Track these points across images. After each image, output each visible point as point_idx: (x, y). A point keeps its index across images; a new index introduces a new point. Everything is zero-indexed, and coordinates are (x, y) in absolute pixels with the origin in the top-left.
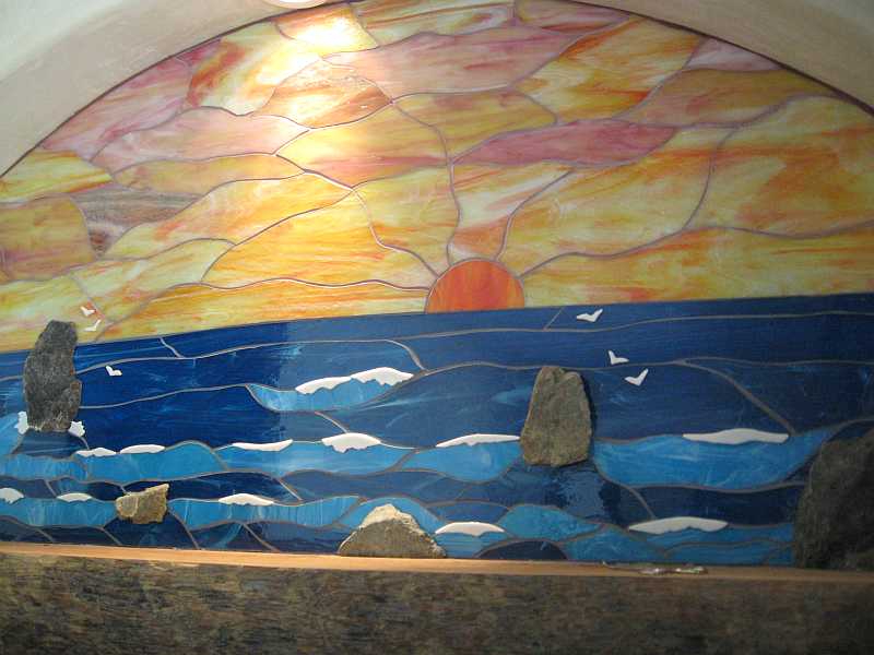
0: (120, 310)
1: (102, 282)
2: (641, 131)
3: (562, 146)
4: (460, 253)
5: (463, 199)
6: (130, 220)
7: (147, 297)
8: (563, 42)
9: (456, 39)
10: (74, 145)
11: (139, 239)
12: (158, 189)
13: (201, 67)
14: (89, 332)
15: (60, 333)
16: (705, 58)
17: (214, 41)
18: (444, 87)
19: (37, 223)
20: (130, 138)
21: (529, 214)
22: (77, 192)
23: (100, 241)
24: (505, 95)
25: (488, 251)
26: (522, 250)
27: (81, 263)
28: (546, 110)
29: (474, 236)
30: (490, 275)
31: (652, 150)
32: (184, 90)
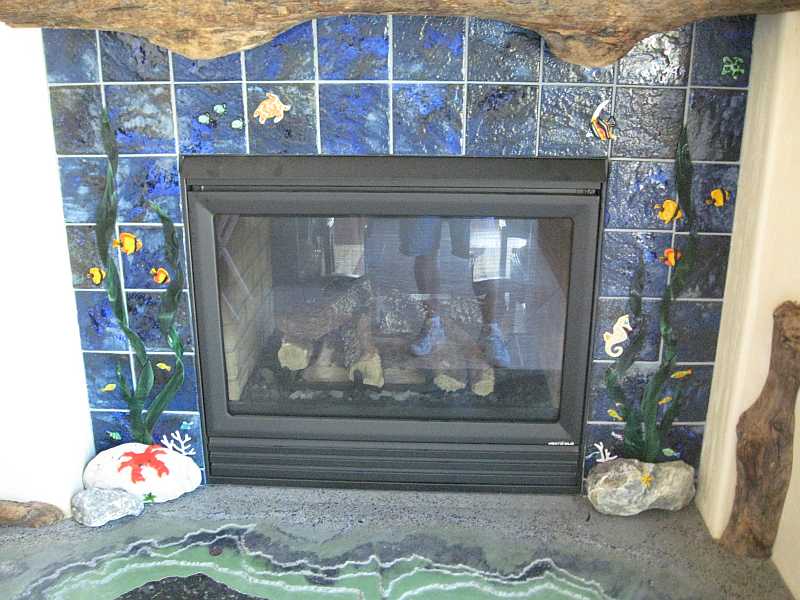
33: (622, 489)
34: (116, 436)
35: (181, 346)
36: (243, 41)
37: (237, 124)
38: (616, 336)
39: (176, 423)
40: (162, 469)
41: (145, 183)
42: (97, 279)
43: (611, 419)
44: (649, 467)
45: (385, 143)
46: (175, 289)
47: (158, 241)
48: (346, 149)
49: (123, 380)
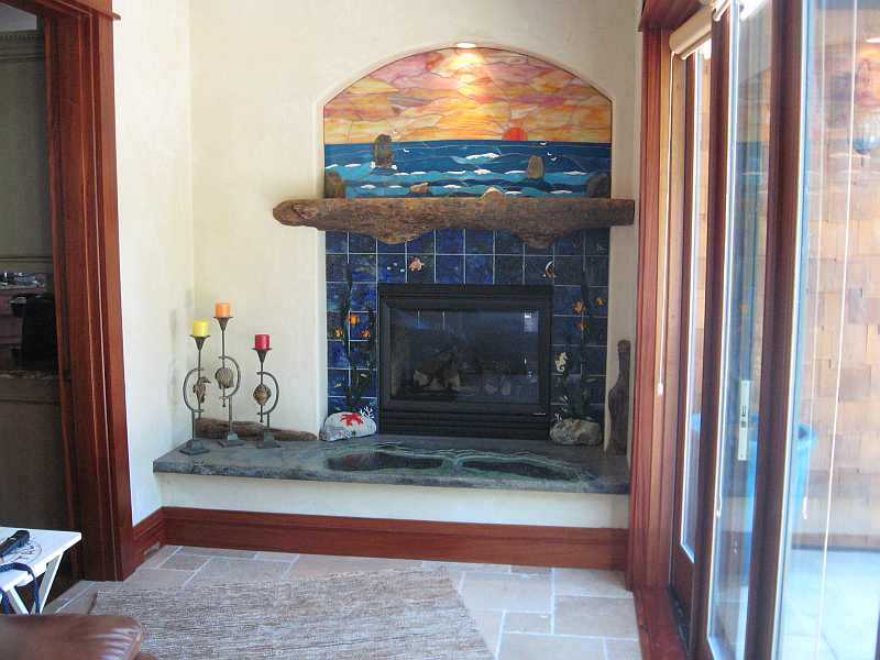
0: (406, 133)
1: (399, 124)
2: (558, 98)
3: (538, 100)
4: (511, 125)
5: (513, 111)
6: (409, 106)
7: (417, 129)
8: (538, 72)
9: (511, 66)
10: (383, 77)
11: (411, 111)
12: (417, 97)
13: (430, 60)
14: (395, 138)
15: (384, 139)
16: (574, 82)
17: (434, 52)
18: (507, 79)
19: (371, 102)
20: (405, 79)
21: (530, 117)
22: (386, 94)
23: (397, 111)
24: (524, 84)
25: (519, 126)
26: (527, 126)
27: (390, 117)
28: (534, 90)
29: (515, 121)
30: (519, 132)
31: (560, 104)
32: (423, 66)
33: (564, 429)
34: (338, 409)
35: (371, 367)
36: (408, 237)
37: (402, 271)
38: (561, 362)
39: (367, 402)
40: (360, 422)
41: (363, 294)
42: (338, 335)
43: (561, 402)
44: (577, 421)
45: (462, 279)
46: (371, 340)
47: (367, 318)
48: (446, 281)
49: (346, 382)
